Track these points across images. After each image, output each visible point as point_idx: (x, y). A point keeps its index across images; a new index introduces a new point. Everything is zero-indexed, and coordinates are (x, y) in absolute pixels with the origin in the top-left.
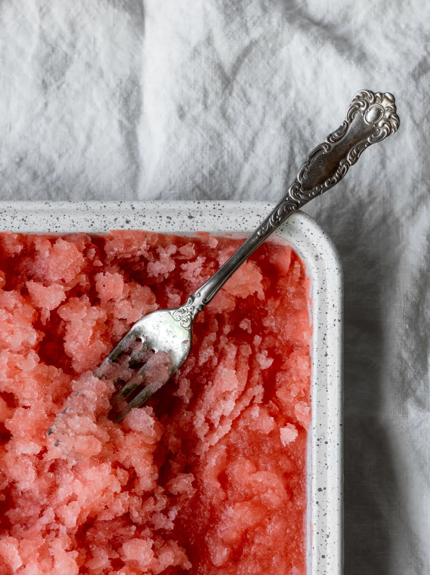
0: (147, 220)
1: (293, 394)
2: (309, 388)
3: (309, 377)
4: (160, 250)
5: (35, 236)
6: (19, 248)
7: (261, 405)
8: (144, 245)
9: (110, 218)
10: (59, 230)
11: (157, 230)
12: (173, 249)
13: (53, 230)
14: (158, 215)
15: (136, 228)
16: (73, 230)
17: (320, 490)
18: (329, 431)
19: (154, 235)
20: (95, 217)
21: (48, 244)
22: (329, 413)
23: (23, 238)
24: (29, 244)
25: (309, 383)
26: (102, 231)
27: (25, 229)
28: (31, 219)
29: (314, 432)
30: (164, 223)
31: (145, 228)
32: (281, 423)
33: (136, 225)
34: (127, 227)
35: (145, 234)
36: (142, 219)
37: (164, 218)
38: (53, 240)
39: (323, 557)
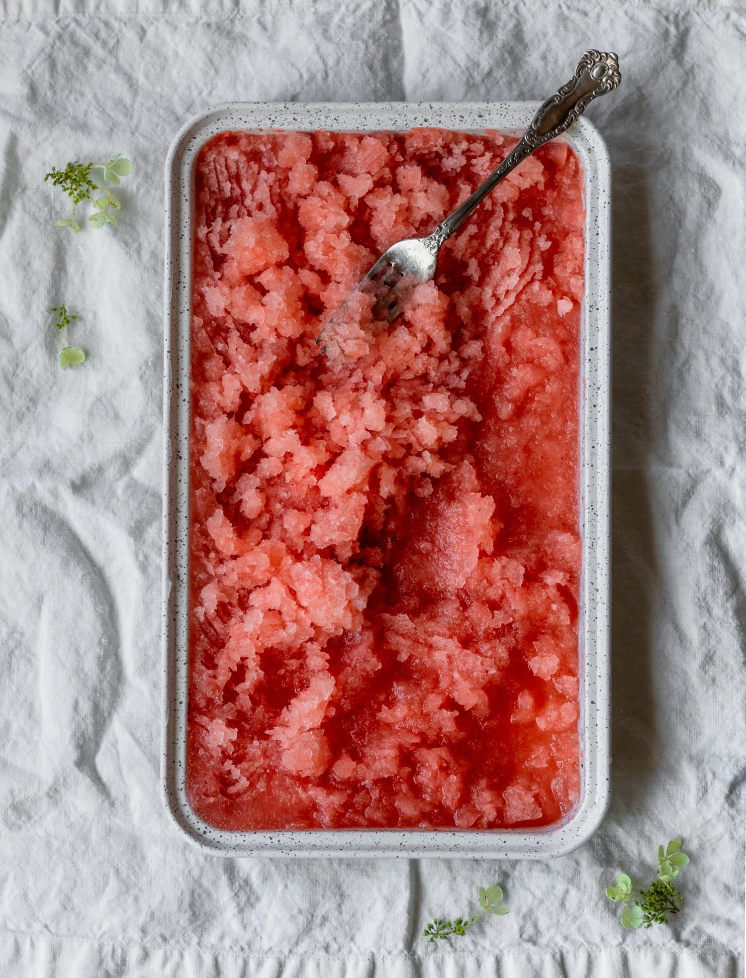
0: (443, 119)
1: (569, 270)
2: (582, 265)
3: (582, 255)
4: (452, 145)
5: (345, 135)
6: (332, 144)
7: (541, 281)
8: (440, 142)
9: (411, 117)
10: (367, 128)
11: (451, 128)
12: (464, 145)
13: (361, 128)
14: (452, 114)
15: (433, 126)
16: (378, 128)
17: (592, 349)
18: (600, 299)
19: (449, 132)
20: (397, 116)
21: (357, 142)
22: (600, 284)
23: (334, 136)
24: (339, 141)
25: (583, 260)
26: (404, 129)
27: (336, 128)
28: (342, 119)
29: (587, 300)
30: (457, 121)
31: (440, 126)
32: (559, 297)
33: (433, 123)
34: (425, 125)
35: (441, 131)
36: (438, 118)
37: (458, 117)
38: (360, 138)
39: (595, 406)
